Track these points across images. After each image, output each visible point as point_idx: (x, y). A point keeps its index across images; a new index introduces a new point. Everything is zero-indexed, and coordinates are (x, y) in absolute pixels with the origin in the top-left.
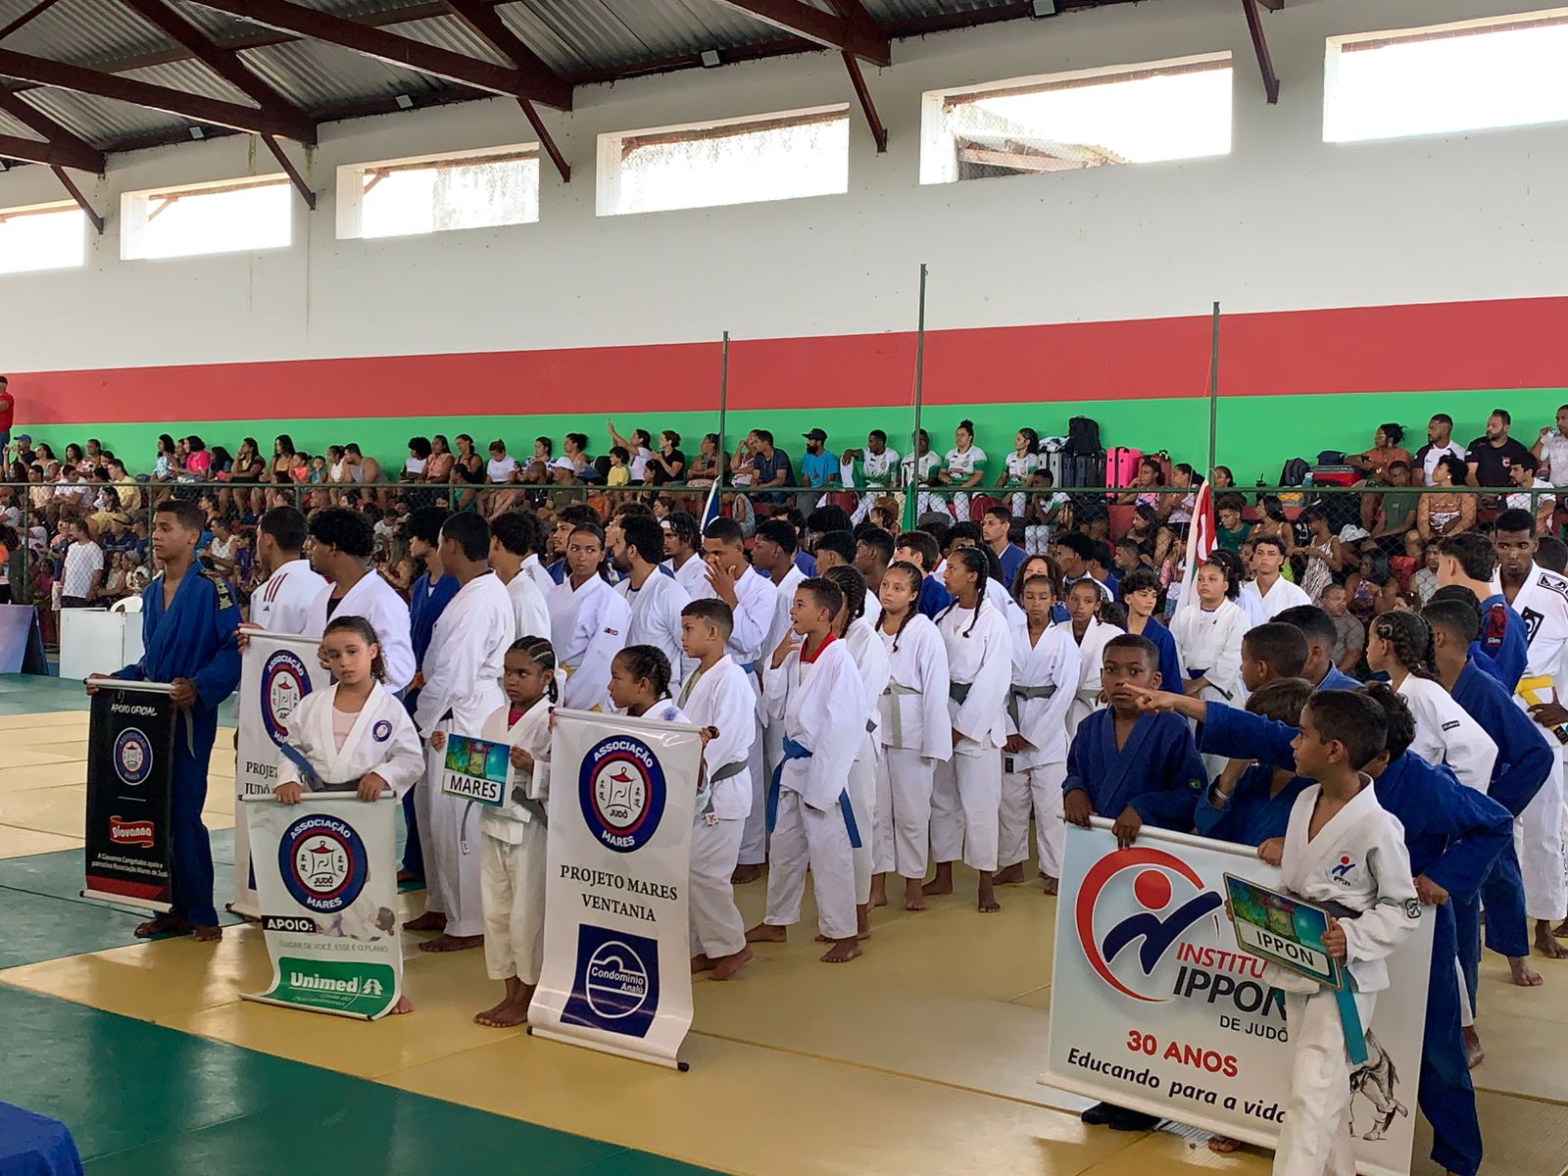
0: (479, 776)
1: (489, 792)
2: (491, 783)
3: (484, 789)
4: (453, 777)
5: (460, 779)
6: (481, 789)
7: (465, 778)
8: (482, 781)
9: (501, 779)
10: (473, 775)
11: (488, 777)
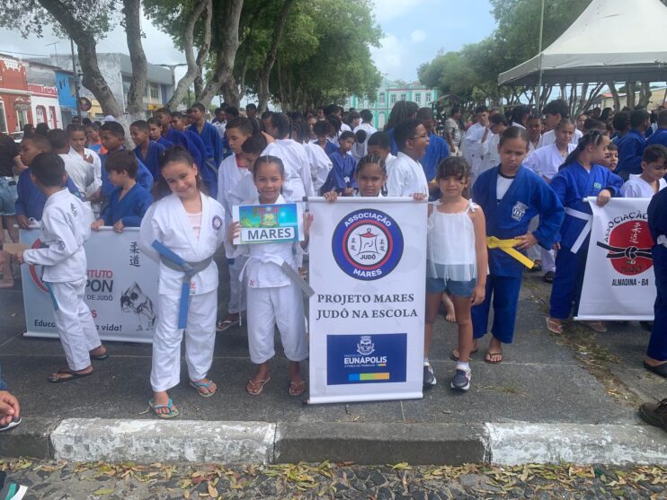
0: (273, 227)
1: (285, 234)
2: (284, 229)
3: (279, 233)
4: (250, 232)
5: (257, 232)
6: (276, 234)
7: (260, 230)
8: (276, 229)
9: (294, 224)
10: (268, 227)
11: (281, 225)
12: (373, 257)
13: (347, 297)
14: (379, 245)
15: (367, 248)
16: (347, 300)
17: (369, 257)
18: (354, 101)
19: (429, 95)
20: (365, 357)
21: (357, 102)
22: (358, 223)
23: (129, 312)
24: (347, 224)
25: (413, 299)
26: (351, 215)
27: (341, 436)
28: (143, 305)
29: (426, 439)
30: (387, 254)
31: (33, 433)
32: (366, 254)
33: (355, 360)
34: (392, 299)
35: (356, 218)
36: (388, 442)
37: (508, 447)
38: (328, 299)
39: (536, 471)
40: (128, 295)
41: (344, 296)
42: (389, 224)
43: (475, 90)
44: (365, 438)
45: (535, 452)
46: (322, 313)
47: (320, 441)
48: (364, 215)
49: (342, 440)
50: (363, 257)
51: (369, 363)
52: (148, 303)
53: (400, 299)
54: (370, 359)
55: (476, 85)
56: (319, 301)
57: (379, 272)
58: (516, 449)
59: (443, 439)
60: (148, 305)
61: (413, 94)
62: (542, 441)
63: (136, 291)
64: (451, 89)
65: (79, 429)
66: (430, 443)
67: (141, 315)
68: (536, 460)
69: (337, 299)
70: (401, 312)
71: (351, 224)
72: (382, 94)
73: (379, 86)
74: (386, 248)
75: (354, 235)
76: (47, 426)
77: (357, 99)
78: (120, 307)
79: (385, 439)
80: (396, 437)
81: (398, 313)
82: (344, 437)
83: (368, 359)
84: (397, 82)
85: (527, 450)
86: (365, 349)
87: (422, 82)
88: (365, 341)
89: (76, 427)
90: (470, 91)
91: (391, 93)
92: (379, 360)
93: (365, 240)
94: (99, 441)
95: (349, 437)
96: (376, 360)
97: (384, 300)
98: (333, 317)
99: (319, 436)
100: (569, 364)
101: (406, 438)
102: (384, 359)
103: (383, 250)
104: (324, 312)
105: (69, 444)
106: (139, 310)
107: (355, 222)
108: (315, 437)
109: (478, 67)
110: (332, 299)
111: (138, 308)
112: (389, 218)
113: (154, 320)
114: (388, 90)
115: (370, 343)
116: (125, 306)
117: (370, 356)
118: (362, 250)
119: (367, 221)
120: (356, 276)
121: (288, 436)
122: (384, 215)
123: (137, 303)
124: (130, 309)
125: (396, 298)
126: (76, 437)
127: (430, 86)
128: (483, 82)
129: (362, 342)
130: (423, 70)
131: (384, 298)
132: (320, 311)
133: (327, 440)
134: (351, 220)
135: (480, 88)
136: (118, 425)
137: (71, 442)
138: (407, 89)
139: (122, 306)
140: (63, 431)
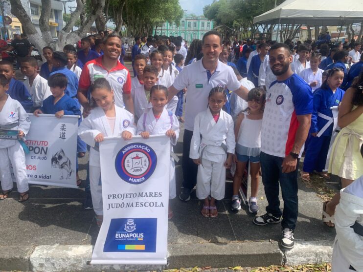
12: (140, 170)
13: (125, 195)
14: (143, 163)
15: (137, 165)
16: (125, 197)
17: (138, 170)
18: (168, 25)
19: (209, 23)
20: (129, 233)
21: (169, 26)
22: (130, 151)
23: (56, 167)
24: (124, 152)
25: (161, 195)
26: (126, 147)
27: (204, 253)
28: (65, 163)
29: (251, 253)
30: (148, 168)
31: (18, 257)
32: (136, 169)
33: (123, 235)
34: (148, 195)
35: (129, 148)
36: (231, 256)
37: (295, 256)
38: (114, 197)
39: (310, 268)
40: (57, 157)
41: (124, 194)
42: (149, 151)
43: (235, 22)
44: (218, 253)
45: (309, 258)
46: (111, 205)
47: (192, 256)
48: (134, 147)
49: (205, 255)
50: (134, 171)
51: (132, 237)
52: (68, 162)
53: (153, 195)
54: (133, 235)
55: (236, 20)
56: (109, 198)
57: (143, 179)
58: (299, 256)
59: (260, 253)
60: (68, 163)
61: (200, 23)
62: (313, 252)
63: (61, 154)
64: (222, 21)
65: (47, 253)
66: (254, 255)
67: (63, 169)
68: (309, 262)
69: (120, 196)
70: (153, 203)
71: (127, 152)
72: (183, 22)
73: (181, 17)
74: (148, 164)
75: (129, 158)
76: (27, 251)
77: (169, 24)
78: (51, 164)
79: (229, 254)
80: (235, 252)
81: (152, 204)
82: (206, 254)
83: (132, 235)
84: (192, 15)
85: (305, 257)
86: (130, 228)
87: (206, 16)
88: (130, 222)
89: (45, 252)
90: (232, 23)
91: (188, 21)
92: (138, 236)
93: (135, 161)
94: (61, 260)
95: (209, 253)
96: (136, 235)
97: (143, 196)
98: (117, 207)
99: (192, 254)
100: (316, 200)
101: (240, 253)
102: (141, 235)
103: (146, 166)
104: (112, 204)
105: (42, 263)
106: (62, 167)
107: (129, 150)
108: (190, 254)
109: (237, 9)
110: (117, 197)
111: (62, 165)
112: (149, 148)
113: (71, 173)
114: (186, 20)
115: (133, 224)
116: (54, 163)
117: (133, 233)
118: (134, 167)
119: (135, 150)
120: (130, 182)
121: (174, 254)
122: (146, 146)
123: (61, 162)
124: (57, 166)
125: (151, 195)
126: (46, 259)
127: (210, 19)
128: (239, 18)
129: (128, 223)
130: (206, 9)
131: (144, 195)
132: (109, 204)
133: (196, 256)
134: (126, 150)
135: (238, 21)
136: (71, 250)
137: (42, 261)
138: (197, 19)
139: (52, 163)
140: (38, 255)
